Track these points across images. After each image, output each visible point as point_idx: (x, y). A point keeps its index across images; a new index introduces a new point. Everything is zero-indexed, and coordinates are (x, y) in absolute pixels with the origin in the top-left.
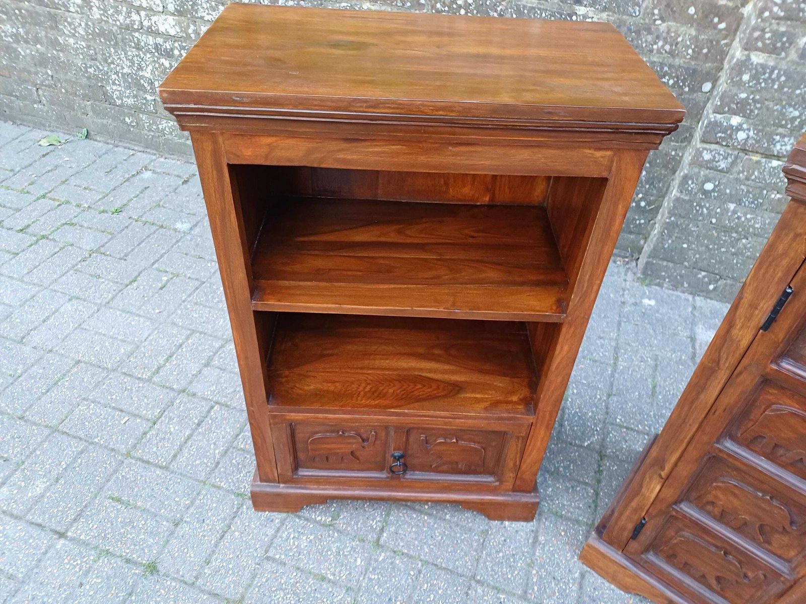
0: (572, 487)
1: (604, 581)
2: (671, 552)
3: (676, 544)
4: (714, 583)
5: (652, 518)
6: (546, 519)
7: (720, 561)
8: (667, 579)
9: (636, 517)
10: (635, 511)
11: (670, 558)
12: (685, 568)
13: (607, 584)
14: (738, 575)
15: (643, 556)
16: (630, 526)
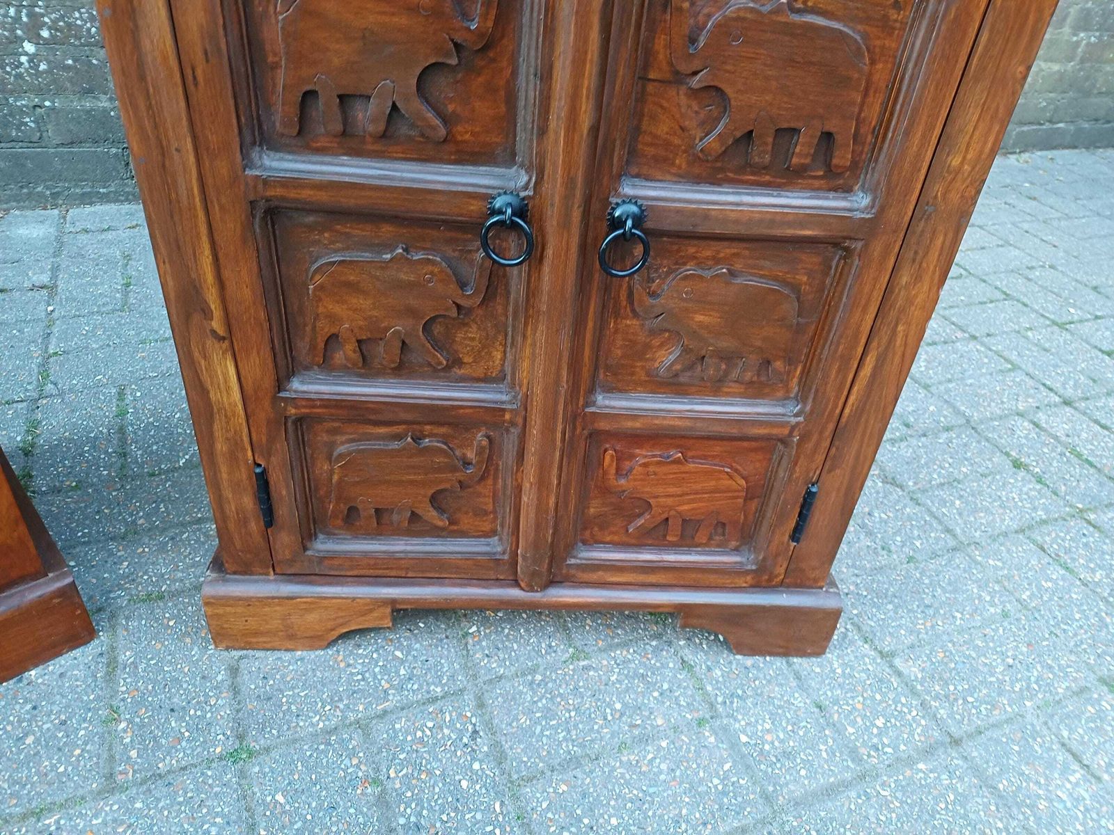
0: (172, 539)
1: (278, 654)
2: (344, 508)
3: (340, 481)
4: (431, 514)
5: (268, 455)
6: (127, 618)
7: (416, 461)
8: (369, 567)
9: (243, 474)
10: (233, 458)
11: (350, 520)
12: (381, 523)
13: (287, 656)
14: (454, 469)
15: (309, 553)
16: (248, 502)
